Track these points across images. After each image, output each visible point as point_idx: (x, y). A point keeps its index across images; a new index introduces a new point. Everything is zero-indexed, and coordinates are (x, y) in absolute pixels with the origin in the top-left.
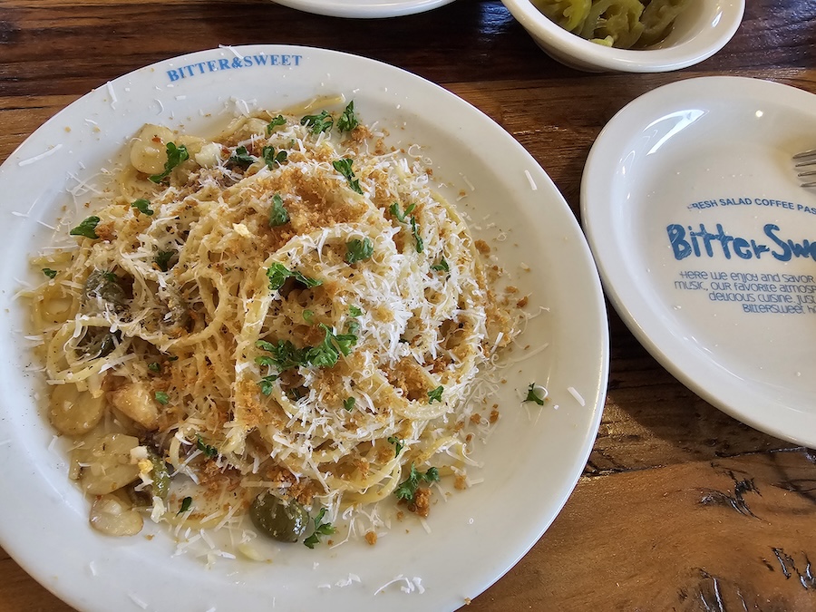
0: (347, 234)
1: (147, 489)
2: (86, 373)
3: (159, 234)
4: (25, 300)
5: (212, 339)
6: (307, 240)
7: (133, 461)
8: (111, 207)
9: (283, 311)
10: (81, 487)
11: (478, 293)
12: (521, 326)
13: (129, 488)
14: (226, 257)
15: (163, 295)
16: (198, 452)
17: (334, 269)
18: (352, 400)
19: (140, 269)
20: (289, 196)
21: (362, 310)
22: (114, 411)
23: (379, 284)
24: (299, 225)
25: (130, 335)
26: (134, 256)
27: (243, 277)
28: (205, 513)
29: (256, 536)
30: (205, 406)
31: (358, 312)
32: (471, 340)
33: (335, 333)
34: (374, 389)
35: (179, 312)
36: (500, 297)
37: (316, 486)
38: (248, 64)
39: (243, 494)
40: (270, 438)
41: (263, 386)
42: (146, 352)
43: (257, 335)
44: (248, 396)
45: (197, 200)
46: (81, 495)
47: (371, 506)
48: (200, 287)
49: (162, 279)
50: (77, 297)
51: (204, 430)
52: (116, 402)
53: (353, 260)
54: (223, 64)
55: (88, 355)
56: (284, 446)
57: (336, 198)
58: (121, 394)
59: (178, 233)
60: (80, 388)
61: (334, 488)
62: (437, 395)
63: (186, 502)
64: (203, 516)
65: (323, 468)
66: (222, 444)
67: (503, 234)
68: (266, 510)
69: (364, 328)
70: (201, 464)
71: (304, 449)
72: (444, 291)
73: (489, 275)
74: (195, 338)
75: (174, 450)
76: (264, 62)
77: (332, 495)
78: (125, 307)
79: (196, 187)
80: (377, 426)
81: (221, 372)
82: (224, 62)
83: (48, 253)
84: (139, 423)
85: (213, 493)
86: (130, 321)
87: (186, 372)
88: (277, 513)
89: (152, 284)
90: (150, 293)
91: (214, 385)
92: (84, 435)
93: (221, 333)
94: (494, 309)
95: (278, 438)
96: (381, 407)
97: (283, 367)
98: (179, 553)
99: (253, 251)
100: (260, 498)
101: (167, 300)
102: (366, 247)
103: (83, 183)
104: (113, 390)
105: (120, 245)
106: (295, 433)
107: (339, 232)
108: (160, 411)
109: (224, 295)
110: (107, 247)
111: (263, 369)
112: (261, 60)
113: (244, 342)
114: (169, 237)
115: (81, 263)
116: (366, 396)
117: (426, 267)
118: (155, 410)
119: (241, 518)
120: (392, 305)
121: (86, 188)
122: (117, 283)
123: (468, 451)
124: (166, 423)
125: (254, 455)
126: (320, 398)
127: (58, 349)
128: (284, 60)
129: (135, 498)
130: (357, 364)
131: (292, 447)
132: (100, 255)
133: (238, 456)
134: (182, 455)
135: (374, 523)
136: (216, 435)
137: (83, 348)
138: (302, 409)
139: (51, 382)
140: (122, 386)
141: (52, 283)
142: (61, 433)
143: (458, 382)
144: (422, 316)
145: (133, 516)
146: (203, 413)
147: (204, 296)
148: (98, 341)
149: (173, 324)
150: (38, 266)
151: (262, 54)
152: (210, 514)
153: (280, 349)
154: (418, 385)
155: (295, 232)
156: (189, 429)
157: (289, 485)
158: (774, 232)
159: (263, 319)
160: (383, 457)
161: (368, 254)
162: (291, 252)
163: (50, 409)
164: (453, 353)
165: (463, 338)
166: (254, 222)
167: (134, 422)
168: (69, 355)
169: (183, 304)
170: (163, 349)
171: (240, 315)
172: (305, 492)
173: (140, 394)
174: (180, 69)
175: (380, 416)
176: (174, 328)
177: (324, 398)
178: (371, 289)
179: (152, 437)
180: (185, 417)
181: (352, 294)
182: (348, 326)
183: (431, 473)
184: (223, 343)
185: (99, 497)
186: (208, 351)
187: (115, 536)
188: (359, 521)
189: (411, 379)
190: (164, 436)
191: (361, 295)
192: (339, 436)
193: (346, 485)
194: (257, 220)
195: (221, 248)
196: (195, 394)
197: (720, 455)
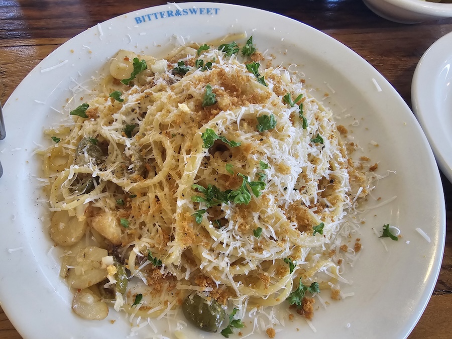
0: (258, 111)
1: (112, 286)
2: (75, 204)
3: (127, 114)
4: (39, 156)
5: (160, 183)
6: (230, 114)
7: (104, 266)
8: (97, 99)
9: (210, 165)
10: (68, 282)
11: (342, 160)
12: (373, 183)
13: (99, 285)
14: (172, 126)
15: (128, 153)
16: (148, 262)
17: (248, 135)
18: (260, 229)
19: (113, 136)
20: (216, 87)
21: (269, 165)
22: (92, 232)
23: (281, 147)
24: (224, 104)
25: (105, 179)
26: (109, 128)
27: (183, 140)
28: (151, 306)
29: (186, 325)
30: (154, 230)
31: (266, 166)
32: (340, 192)
33: (249, 180)
34: (275, 223)
35: (139, 164)
36: (357, 163)
37: (230, 291)
38: (185, 14)
39: (178, 294)
40: (200, 254)
41: (196, 217)
42: (115, 192)
43: (192, 180)
44: (185, 224)
45: (153, 92)
46: (67, 288)
47: (269, 308)
48: (153, 147)
49: (128, 142)
50: (72, 154)
51: (153, 247)
52: (94, 224)
53: (262, 130)
54: (170, 14)
55: (77, 191)
56: (209, 261)
57: (248, 89)
58: (97, 219)
59: (140, 113)
60: (71, 214)
61: (243, 293)
62: (319, 230)
63: (138, 298)
64: (150, 308)
65: (237, 278)
66: (165, 257)
67: (357, 121)
68: (195, 308)
69: (270, 178)
70: (149, 271)
71: (224, 263)
72: (321, 157)
73: (348, 149)
74: (149, 182)
75: (132, 260)
76: (196, 12)
77: (242, 298)
78: (103, 162)
79: (151, 84)
80: (277, 250)
81: (166, 206)
82: (170, 13)
83: (55, 127)
84: (108, 240)
85: (157, 292)
86: (105, 170)
87: (142, 205)
88: (203, 309)
89: (121, 146)
90: (119, 152)
91: (161, 215)
92: (72, 246)
93: (167, 179)
94: (354, 172)
95: (205, 254)
96: (281, 236)
97: (210, 204)
98: (132, 334)
99: (191, 123)
100: (191, 297)
101: (131, 156)
102: (272, 121)
103: (80, 85)
104: (92, 216)
105: (102, 122)
106: (217, 252)
107: (253, 109)
108: (123, 232)
109: (170, 152)
110: (93, 123)
111: (196, 205)
112: (193, 11)
113: (183, 185)
114: (133, 115)
115: (76, 133)
116: (270, 227)
117: (308, 139)
118: (120, 231)
119: (176, 312)
120: (289, 162)
121: (81, 88)
122: (98, 146)
123: (340, 272)
124: (127, 240)
125: (186, 266)
126: (236, 227)
127: (58, 188)
128: (208, 11)
129: (103, 292)
130: (264, 204)
131: (215, 262)
132: (88, 128)
133: (176, 267)
134: (137, 263)
135: (273, 321)
136: (161, 251)
137: (74, 188)
138: (223, 235)
139: (52, 210)
140: (98, 214)
141: (57, 146)
142: (56, 245)
143: (333, 221)
144: (308, 172)
145: (101, 306)
146: (152, 234)
147: (156, 154)
148: (83, 182)
149: (134, 172)
150: (48, 135)
151: (194, 7)
152: (154, 307)
153: (209, 191)
154: (306, 221)
155: (221, 110)
156: (142, 246)
157: (211, 289)
159: (197, 169)
160: (280, 273)
161: (273, 125)
162: (219, 122)
163: (51, 228)
164: (327, 200)
165: (334, 190)
166: (192, 103)
167: (105, 239)
168: (64, 191)
169: (141, 159)
170: (127, 189)
171: (181, 166)
172: (222, 295)
173: (110, 220)
174: (143, 17)
175: (280, 242)
176: (135, 175)
177: (239, 227)
178: (275, 151)
179: (116, 250)
180: (140, 237)
181: (261, 153)
182: (259, 176)
183: (313, 286)
184: (168, 186)
185: (79, 290)
186: (157, 191)
187: (89, 320)
188: (260, 318)
189: (300, 217)
190: (125, 249)
191: (268, 154)
192: (249, 256)
193: (253, 292)
194: (194, 102)
195: (169, 120)
196: (147, 221)
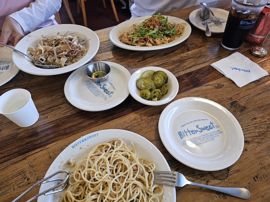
38: (88, 139)
54: (83, 141)
128: (95, 135)
151: (90, 135)
158: (198, 127)
197: (201, 177)
